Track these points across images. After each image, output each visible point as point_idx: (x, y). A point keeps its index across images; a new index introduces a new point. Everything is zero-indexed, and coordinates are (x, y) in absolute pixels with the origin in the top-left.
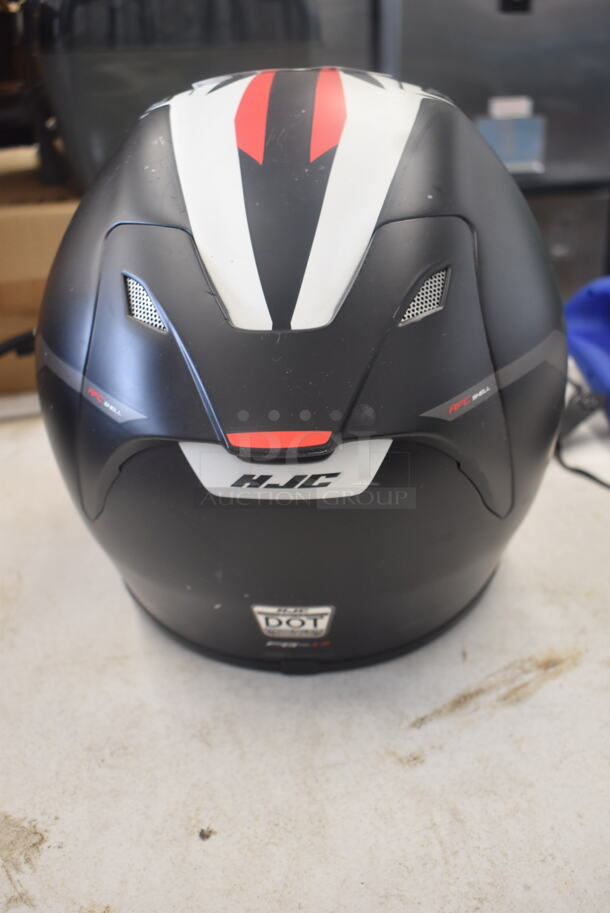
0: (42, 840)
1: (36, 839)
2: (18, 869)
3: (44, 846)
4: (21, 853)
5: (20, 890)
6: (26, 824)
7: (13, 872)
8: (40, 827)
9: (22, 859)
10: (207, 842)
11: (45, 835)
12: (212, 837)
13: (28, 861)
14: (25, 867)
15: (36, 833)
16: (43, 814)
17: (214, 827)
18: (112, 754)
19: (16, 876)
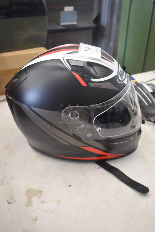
0: (42, 192)
1: (40, 192)
2: (40, 197)
3: (43, 193)
4: (39, 195)
5: (42, 201)
6: (37, 190)
7: (39, 198)
8: (40, 190)
9: (40, 196)
10: (71, 187)
11: (42, 191)
12: (71, 186)
13: (41, 196)
14: (41, 197)
15: (40, 191)
16: (39, 187)
17: (71, 184)
18: (47, 175)
19: (40, 199)
